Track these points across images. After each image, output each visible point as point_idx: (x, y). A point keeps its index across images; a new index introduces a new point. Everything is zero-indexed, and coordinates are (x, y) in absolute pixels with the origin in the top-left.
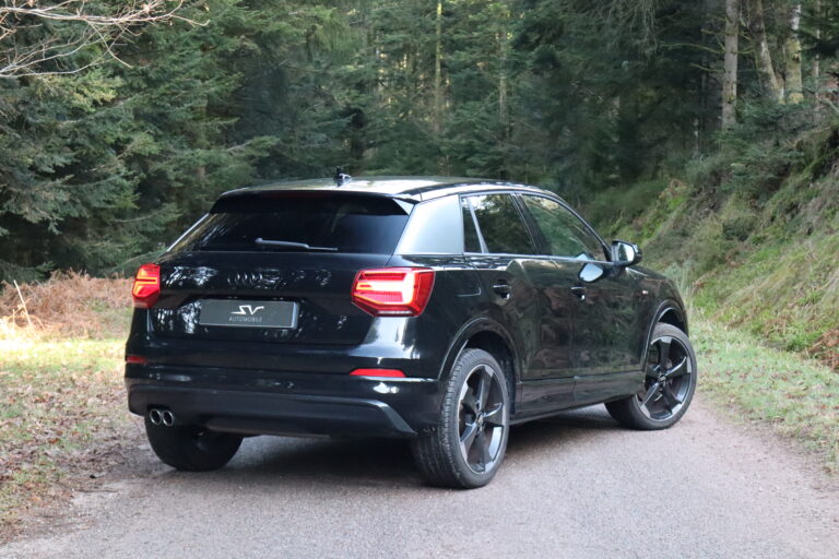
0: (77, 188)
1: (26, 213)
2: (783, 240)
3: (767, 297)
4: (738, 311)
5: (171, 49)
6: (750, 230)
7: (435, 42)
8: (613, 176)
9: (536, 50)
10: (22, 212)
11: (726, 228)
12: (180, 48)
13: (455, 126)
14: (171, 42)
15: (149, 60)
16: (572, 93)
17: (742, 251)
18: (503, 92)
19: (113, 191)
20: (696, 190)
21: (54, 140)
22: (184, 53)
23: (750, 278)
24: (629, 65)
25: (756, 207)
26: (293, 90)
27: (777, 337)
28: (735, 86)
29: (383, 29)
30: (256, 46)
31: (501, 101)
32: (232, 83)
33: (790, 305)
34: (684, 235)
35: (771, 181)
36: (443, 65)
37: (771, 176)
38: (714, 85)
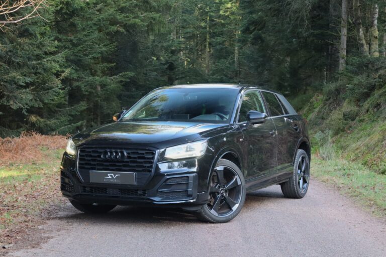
0: (38, 94)
1: (11, 105)
2: (374, 121)
3: (368, 148)
4: (353, 154)
5: (84, 29)
6: (356, 116)
7: (206, 33)
8: (287, 92)
9: (253, 33)
10: (9, 104)
11: (344, 115)
12: (88, 29)
13: (215, 70)
14: (84, 26)
15: (73, 35)
16: (268, 55)
17: (353, 126)
18: (237, 56)
19: (55, 95)
20: (328, 98)
21: (25, 70)
22: (90, 31)
23: (359, 138)
24: (296, 40)
25: (358, 105)
26: (142, 52)
27: (375, 167)
28: (345, 50)
29: (183, 27)
30: (124, 30)
31: (236, 59)
32: (113, 47)
33: (381, 152)
34: (323, 118)
35: (366, 93)
36: (210, 44)
37: (366, 90)
38: (335, 50)
